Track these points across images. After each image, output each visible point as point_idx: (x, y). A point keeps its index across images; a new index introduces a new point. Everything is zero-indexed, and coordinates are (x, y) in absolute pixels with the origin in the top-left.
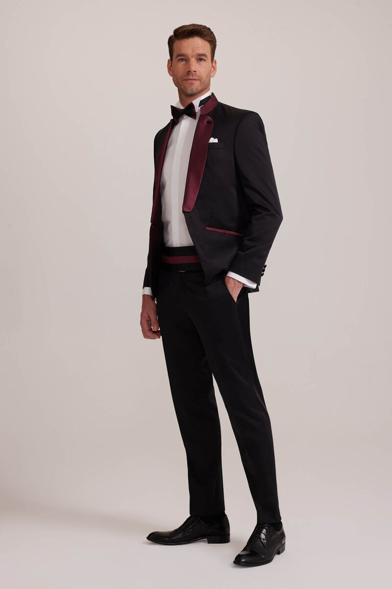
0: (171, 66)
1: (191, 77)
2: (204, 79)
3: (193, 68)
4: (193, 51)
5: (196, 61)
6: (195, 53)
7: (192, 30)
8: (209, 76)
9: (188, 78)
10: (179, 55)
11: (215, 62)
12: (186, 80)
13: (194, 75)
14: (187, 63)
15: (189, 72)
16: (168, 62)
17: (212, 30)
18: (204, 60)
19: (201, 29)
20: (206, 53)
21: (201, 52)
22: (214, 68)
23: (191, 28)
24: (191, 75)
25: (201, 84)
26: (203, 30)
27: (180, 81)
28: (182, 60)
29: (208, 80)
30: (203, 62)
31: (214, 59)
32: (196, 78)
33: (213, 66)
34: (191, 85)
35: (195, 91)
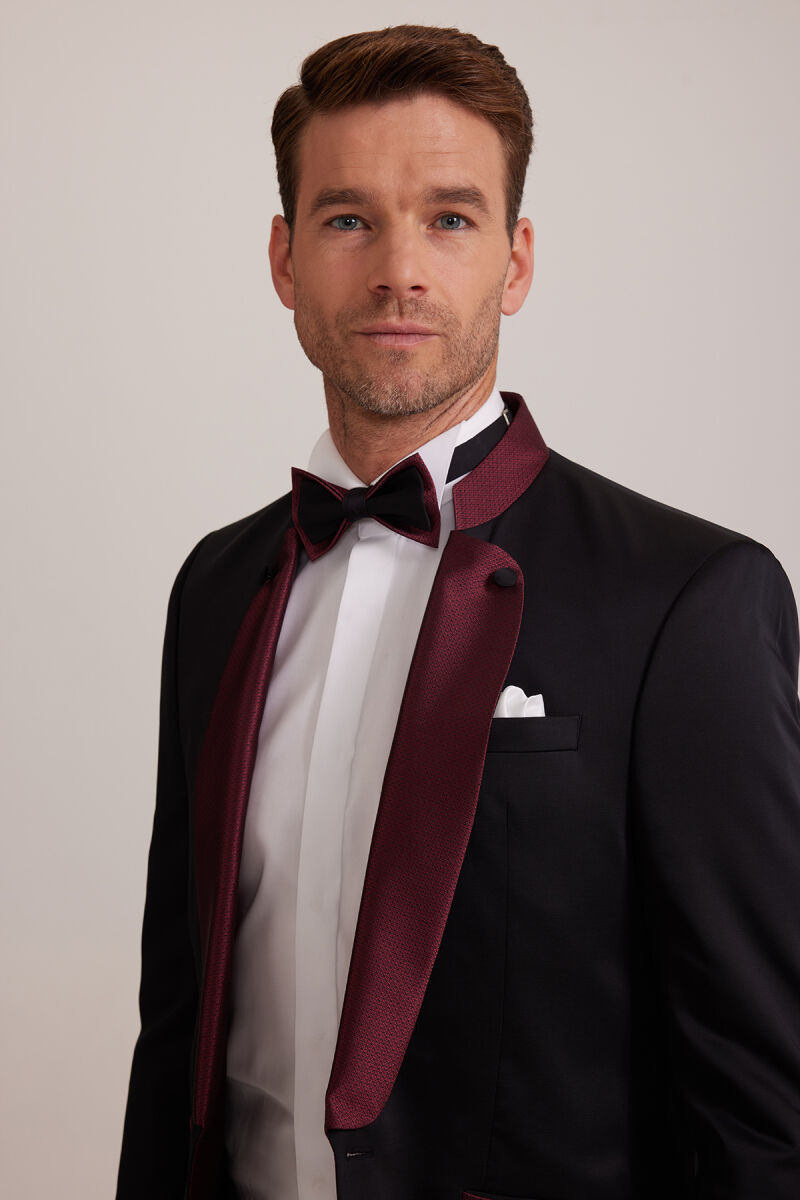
0: (289, 252)
1: (394, 321)
2: (463, 333)
3: (407, 273)
4: (408, 170)
5: (423, 228)
6: (418, 187)
7: (401, 56)
8: (493, 308)
9: (378, 323)
10: (326, 199)
11: (526, 232)
12: (370, 334)
13: (410, 307)
14: (370, 243)
15: (383, 294)
16: (275, 229)
17: (510, 61)
18: (471, 224)
19: (451, 48)
20: (481, 185)
21: (452, 176)
22: (521, 266)
23: (394, 45)
24: (392, 306)
25: (449, 355)
26: (464, 54)
27: (337, 339)
28: (347, 221)
29: (486, 333)
30: (460, 235)
31: (521, 215)
32: (420, 323)
33: (514, 256)
34: (393, 364)
35: (416, 393)
